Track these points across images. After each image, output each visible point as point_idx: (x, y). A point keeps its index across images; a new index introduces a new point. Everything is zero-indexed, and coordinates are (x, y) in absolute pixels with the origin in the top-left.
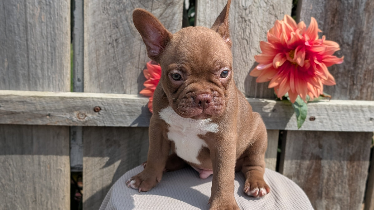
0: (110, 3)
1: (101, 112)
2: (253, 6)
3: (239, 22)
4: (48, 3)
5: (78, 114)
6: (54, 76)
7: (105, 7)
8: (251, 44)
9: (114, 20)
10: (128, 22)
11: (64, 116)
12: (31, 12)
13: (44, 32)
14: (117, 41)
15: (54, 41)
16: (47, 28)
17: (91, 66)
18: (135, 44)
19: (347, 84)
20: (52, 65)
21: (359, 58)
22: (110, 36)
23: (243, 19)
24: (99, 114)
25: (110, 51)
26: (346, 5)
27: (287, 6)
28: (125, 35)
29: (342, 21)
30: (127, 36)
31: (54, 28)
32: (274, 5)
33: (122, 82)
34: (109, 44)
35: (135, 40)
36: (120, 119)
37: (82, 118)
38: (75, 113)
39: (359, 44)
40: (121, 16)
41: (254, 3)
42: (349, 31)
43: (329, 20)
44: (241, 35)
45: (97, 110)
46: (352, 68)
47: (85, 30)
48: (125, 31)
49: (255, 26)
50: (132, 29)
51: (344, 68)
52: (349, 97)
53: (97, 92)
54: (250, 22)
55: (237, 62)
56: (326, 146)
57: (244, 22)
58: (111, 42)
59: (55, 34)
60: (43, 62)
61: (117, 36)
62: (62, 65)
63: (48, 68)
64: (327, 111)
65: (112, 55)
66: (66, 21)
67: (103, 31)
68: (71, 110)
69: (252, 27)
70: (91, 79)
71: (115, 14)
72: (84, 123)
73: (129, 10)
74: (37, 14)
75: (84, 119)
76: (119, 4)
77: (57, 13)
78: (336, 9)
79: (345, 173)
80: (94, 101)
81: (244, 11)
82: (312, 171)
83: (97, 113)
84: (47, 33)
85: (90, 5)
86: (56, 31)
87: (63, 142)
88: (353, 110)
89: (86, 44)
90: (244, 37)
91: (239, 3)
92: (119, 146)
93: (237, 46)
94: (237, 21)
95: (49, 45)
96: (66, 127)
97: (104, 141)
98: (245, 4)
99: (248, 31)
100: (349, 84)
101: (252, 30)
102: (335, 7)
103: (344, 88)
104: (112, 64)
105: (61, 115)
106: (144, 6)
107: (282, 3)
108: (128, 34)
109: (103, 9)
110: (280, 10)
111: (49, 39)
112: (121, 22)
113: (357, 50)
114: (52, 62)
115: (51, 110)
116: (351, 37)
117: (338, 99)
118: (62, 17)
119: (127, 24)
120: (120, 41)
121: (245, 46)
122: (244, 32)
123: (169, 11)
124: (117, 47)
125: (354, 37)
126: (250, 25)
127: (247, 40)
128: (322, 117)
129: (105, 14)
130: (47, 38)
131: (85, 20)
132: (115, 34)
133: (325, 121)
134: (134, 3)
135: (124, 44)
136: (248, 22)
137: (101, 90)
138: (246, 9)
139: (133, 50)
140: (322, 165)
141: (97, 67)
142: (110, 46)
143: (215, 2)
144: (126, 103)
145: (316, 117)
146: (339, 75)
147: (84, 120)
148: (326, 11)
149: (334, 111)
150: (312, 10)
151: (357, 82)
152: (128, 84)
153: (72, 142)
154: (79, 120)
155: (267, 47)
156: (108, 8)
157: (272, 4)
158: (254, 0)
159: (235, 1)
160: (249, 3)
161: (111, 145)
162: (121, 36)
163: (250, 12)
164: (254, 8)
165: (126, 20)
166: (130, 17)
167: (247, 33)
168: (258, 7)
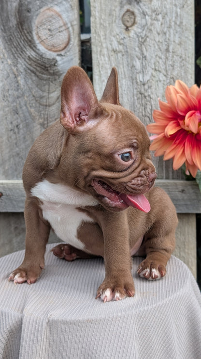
0: (9, 90)
1: (3, 198)
2: (151, 80)
3: (138, 99)
7: (5, 94)
9: (14, 106)
10: (27, 108)
14: (18, 127)
18: (35, 128)
22: (11, 123)
24: (1, 199)
25: (12, 137)
27: (189, 77)
28: (25, 120)
30: (27, 121)
32: (175, 78)
34: (11, 130)
35: (35, 124)
40: (20, 101)
41: (153, 77)
44: (142, 113)
48: (25, 116)
49: (155, 101)
50: (31, 113)
53: (3, 179)
54: (151, 98)
57: (144, 98)
58: (12, 128)
61: (17, 122)
65: (15, 141)
67: (4, 118)
69: (152, 103)
71: (14, 101)
73: (27, 95)
76: (18, 90)
81: (142, 86)
90: (145, 114)
91: (136, 78)
94: (136, 98)
97: (12, 229)
98: (143, 79)
99: (149, 107)
101: (153, 106)
104: (15, 151)
106: (41, 90)
107: (183, 74)
108: (28, 119)
109: (3, 96)
112: (21, 108)
119: (26, 110)
120: (21, 126)
121: (148, 123)
122: (145, 109)
124: (18, 133)
126: (151, 101)
127: (149, 117)
129: (6, 101)
132: (15, 120)
134: (31, 88)
135: (25, 129)
136: (147, 98)
137: (7, 177)
138: (144, 85)
139: (34, 135)
141: (1, 154)
142: (12, 132)
155: (159, 115)
156: (8, 95)
157: (172, 76)
158: (152, 74)
159: (132, 77)
160: (147, 78)
161: (20, 234)
162: (22, 121)
163: (149, 87)
164: (153, 82)
165: (26, 105)
166: (28, 102)
167: (148, 110)
168: (157, 81)
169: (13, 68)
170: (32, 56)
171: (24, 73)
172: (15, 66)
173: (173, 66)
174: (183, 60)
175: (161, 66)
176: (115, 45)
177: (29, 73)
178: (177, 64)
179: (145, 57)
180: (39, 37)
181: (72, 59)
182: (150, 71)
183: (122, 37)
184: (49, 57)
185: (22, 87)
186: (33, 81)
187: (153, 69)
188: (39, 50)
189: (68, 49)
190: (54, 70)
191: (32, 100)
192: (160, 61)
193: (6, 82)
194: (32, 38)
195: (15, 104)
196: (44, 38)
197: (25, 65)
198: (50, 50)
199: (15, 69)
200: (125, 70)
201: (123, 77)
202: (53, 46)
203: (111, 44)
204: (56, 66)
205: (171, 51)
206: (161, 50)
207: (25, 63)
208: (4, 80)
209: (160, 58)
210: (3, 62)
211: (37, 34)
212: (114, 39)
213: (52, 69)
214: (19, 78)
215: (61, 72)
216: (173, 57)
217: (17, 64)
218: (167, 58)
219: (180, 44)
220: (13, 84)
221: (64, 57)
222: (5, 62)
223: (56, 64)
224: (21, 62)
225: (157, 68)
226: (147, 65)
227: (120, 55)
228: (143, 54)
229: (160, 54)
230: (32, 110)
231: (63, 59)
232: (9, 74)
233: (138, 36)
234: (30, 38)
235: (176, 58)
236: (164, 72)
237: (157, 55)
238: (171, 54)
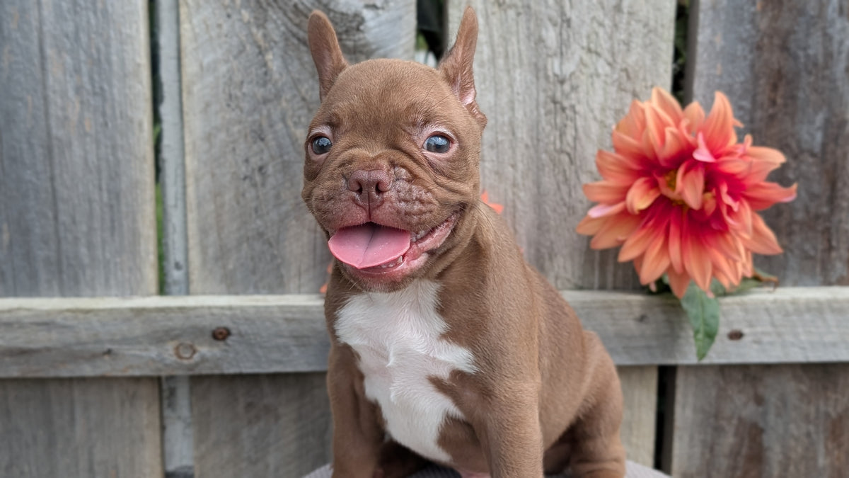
0: (242, 83)
1: (230, 340)
2: (578, 74)
3: (547, 113)
4: (98, 90)
5: (177, 349)
6: (118, 260)
7: (233, 93)
8: (578, 163)
9: (254, 122)
10: (286, 126)
11: (144, 354)
12: (60, 113)
13: (92, 158)
14: (263, 171)
15: (115, 176)
16: (98, 148)
17: (204, 232)
19: (815, 248)
20: (112, 234)
21: (840, 185)
22: (247, 161)
23: (558, 106)
24: (227, 345)
25: (248, 195)
26: (802, 60)
27: (661, 70)
28: (281, 156)
29: (793, 98)
30: (286, 158)
31: (114, 148)
32: (630, 70)
33: (278, 267)
34: (245, 178)
36: (276, 356)
37: (187, 355)
38: (170, 347)
39: (839, 152)
40: (269, 111)
41: (582, 67)
42: (811, 122)
43: (763, 98)
44: (554, 143)
45: (220, 337)
46: (825, 210)
47: (188, 148)
48: (280, 146)
49: (585, 119)
50: (297, 140)
51: (807, 210)
52: (820, 278)
53: (220, 293)
54: (575, 112)
55: (547, 208)
56: (772, 398)
57: (559, 111)
58: (248, 174)
59: (118, 162)
60: (91, 229)
61: (262, 159)
62: (135, 234)
63: (104, 242)
64: (770, 316)
65: (253, 204)
66: (141, 129)
67: (229, 149)
68: (160, 338)
69: (579, 124)
70: (204, 262)
71: (254, 110)
72: (191, 368)
73: (288, 96)
74: (74, 118)
75: (191, 358)
76: (265, 84)
77: (121, 113)
78: (779, 71)
79: (822, 461)
80: (212, 314)
81: (558, 86)
82: (741, 462)
83: (221, 343)
84: (99, 159)
85: (196, 89)
86: (120, 155)
87: (146, 415)
88: (833, 310)
89: (190, 181)
90: (561, 148)
91: (545, 68)
92: (277, 418)
93: (547, 169)
94: (542, 111)
95: (104, 187)
96: (150, 379)
97: (241, 407)
98: (561, 70)
99: (570, 132)
100: (820, 247)
101: (580, 130)
102: (776, 66)
103: (807, 257)
104: (253, 226)
105: (138, 353)
107: (648, 62)
108: (287, 153)
109: (228, 97)
110: (645, 79)
111: (105, 175)
112: (271, 126)
113: (835, 166)
114: (113, 229)
115: (112, 341)
116: (819, 137)
117: (796, 284)
118: (131, 121)
119: (284, 131)
120: (270, 169)
121: (567, 168)
122: (561, 136)
124: (263, 185)
125: (826, 135)
126: (575, 119)
127: (568, 154)
128: (759, 329)
129: (233, 110)
130: (99, 171)
131: (186, 125)
132: (257, 154)
133: (766, 339)
134: (299, 80)
135: (279, 176)
136: (569, 112)
137: (231, 289)
138: (562, 82)
140: (766, 444)
141: (219, 235)
142: (247, 183)
143: (489, 69)
144: (289, 315)
145: (746, 330)
146: (796, 228)
147: (192, 361)
148: (756, 78)
149: (787, 314)
150: (721, 77)
151: (838, 242)
152: (294, 271)
153: (167, 412)
154: (179, 360)
155: (613, 164)
156: (239, 94)
157: (624, 66)
158: (581, 60)
159: (536, 65)
160: (569, 67)
161: (258, 418)
162: (272, 158)
163: (574, 88)
164: (583, 78)
165: (283, 120)
166: (290, 113)
167: (569, 138)
168: (591, 76)
169: (254, 30)
170: (303, 4)
171: (281, 45)
172: (261, 26)
173: (627, 44)
174: (650, 31)
175: (602, 42)
177: (293, 44)
178: (637, 41)
179: (568, 21)
181: (400, 18)
182: (577, 52)
184: (344, 10)
185: (276, 76)
186: (302, 64)
187: (583, 48)
190: (355, 41)
191: (301, 108)
192: (601, 31)
193: (235, 64)
197: (285, 24)
199: (259, 34)
200: (523, 48)
201: (517, 62)
204: (362, 32)
205: (625, 10)
206: (603, 8)
207: (286, 20)
208: (231, 58)
209: (601, 24)
210: (229, 16)
213: (352, 37)
214: (269, 56)
215: (374, 47)
216: (629, 23)
217: (266, 21)
218: (616, 26)
220: (253, 69)
221: (380, 12)
222: (235, 17)
223: (362, 28)
224: (274, 17)
225: (592, 46)
226: (572, 40)
227: (511, 13)
228: (563, 14)
229: (600, 15)
230: (299, 132)
231: (378, 15)
232: (244, 47)
235: (636, 26)
236: (607, 56)
237: (593, 19)
238: (625, 17)
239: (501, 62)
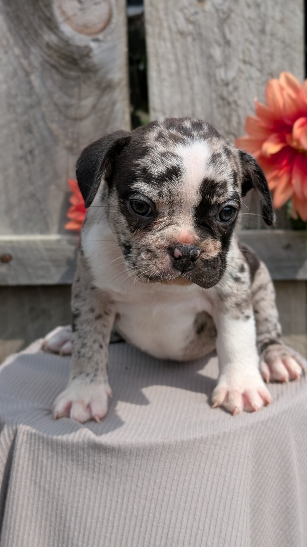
0: (16, 95)
1: (12, 263)
2: (238, 78)
3: (219, 106)
7: (11, 102)
9: (25, 121)
10: (46, 123)
14: (32, 153)
18: (59, 155)
22: (22, 147)
23: (225, 101)
24: (10, 266)
25: (23, 170)
27: (296, 73)
28: (43, 143)
30: (46, 144)
32: (274, 74)
34: (22, 158)
35: (58, 149)
36: (42, 273)
40: (34, 113)
41: (240, 74)
44: (224, 128)
45: (5, 260)
48: (42, 136)
49: (245, 109)
50: (53, 132)
54: (237, 105)
57: (227, 105)
58: (23, 155)
61: (31, 145)
65: (27, 176)
67: (11, 139)
69: (240, 113)
71: (25, 113)
73: (46, 103)
76: (31, 96)
80: (0, 246)
81: (225, 87)
83: (6, 265)
90: (229, 131)
91: (215, 76)
94: (214, 105)
98: (226, 76)
99: (235, 119)
104: (28, 190)
106: (67, 96)
107: (286, 68)
108: (47, 141)
109: (8, 105)
112: (36, 123)
119: (45, 126)
120: (37, 152)
122: (228, 122)
123: (106, 99)
124: (33, 162)
126: (238, 110)
127: (235, 135)
129: (12, 113)
132: (28, 142)
134: (52, 92)
135: (43, 156)
136: (233, 106)
138: (227, 84)
139: (57, 165)
141: (7, 196)
142: (23, 162)
143: (176, 78)
156: (15, 103)
157: (270, 71)
158: (239, 69)
159: (208, 73)
160: (231, 74)
161: (38, 317)
162: (38, 144)
163: (236, 89)
164: (241, 81)
165: (43, 118)
166: (48, 114)
167: (234, 123)
168: (247, 80)
169: (22, 60)
170: (52, 42)
171: (40, 69)
172: (27, 58)
173: (271, 56)
174: (286, 46)
175: (253, 55)
176: (182, 24)
177: (47, 68)
178: (278, 53)
179: (228, 43)
180: (63, 13)
181: (114, 47)
182: (236, 63)
183: (192, 10)
184: (79, 44)
185: (38, 90)
186: (54, 81)
187: (240, 60)
188: (62, 33)
189: (108, 30)
191: (54, 111)
192: (252, 48)
193: (12, 83)
194: (52, 14)
195: (26, 117)
196: (70, 13)
197: (41, 56)
198: (81, 32)
200: (199, 62)
201: (195, 72)
202: (85, 26)
203: (176, 23)
204: (91, 57)
205: (268, 32)
206: (252, 32)
207: (42, 53)
208: (9, 80)
209: (252, 43)
210: (6, 52)
211: (60, 7)
212: (179, 15)
213: (85, 62)
214: (33, 77)
215: (99, 67)
216: (271, 42)
217: (29, 54)
218: (262, 44)
219: (282, 22)
220: (23, 86)
221: (102, 44)
222: (10, 53)
223: (91, 55)
224: (35, 52)
225: (247, 59)
226: (232, 55)
227: (189, 39)
228: (224, 37)
229: (251, 36)
230: (54, 126)
231: (101, 46)
232: (17, 72)
233: (217, 10)
234: (48, 14)
235: (276, 43)
236: (258, 65)
237: (247, 40)
238: (268, 37)
239: (184, 73)
